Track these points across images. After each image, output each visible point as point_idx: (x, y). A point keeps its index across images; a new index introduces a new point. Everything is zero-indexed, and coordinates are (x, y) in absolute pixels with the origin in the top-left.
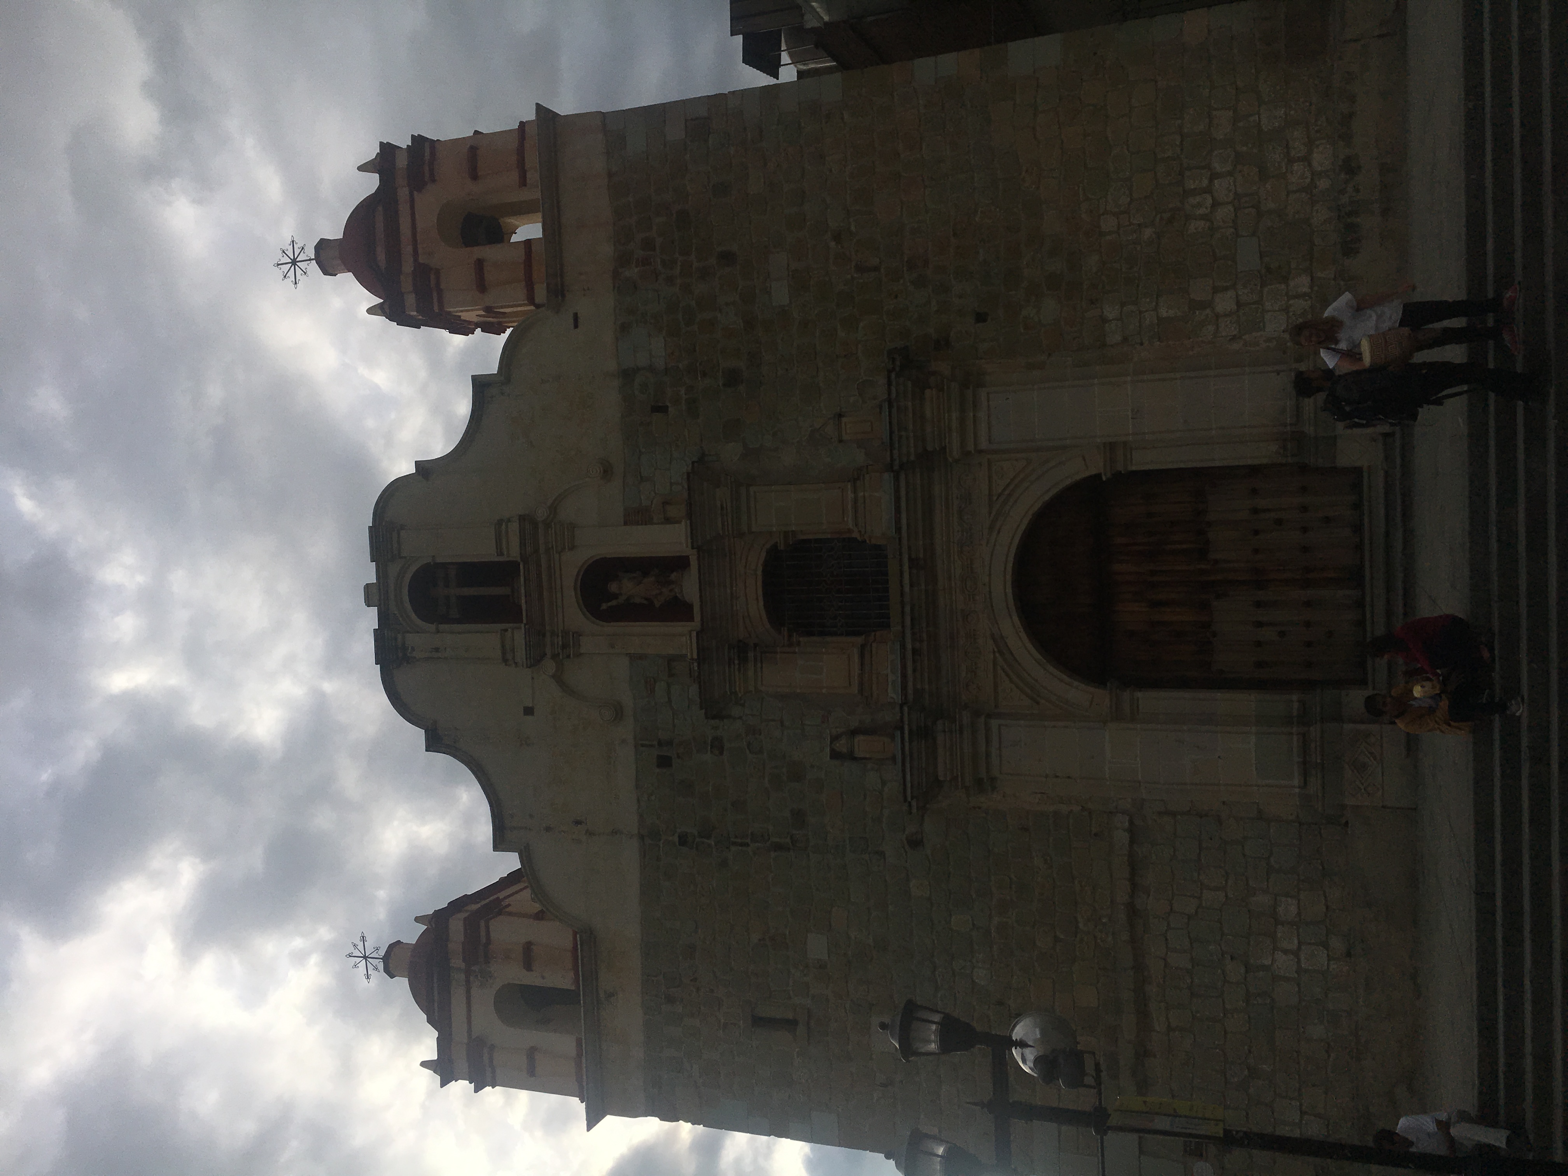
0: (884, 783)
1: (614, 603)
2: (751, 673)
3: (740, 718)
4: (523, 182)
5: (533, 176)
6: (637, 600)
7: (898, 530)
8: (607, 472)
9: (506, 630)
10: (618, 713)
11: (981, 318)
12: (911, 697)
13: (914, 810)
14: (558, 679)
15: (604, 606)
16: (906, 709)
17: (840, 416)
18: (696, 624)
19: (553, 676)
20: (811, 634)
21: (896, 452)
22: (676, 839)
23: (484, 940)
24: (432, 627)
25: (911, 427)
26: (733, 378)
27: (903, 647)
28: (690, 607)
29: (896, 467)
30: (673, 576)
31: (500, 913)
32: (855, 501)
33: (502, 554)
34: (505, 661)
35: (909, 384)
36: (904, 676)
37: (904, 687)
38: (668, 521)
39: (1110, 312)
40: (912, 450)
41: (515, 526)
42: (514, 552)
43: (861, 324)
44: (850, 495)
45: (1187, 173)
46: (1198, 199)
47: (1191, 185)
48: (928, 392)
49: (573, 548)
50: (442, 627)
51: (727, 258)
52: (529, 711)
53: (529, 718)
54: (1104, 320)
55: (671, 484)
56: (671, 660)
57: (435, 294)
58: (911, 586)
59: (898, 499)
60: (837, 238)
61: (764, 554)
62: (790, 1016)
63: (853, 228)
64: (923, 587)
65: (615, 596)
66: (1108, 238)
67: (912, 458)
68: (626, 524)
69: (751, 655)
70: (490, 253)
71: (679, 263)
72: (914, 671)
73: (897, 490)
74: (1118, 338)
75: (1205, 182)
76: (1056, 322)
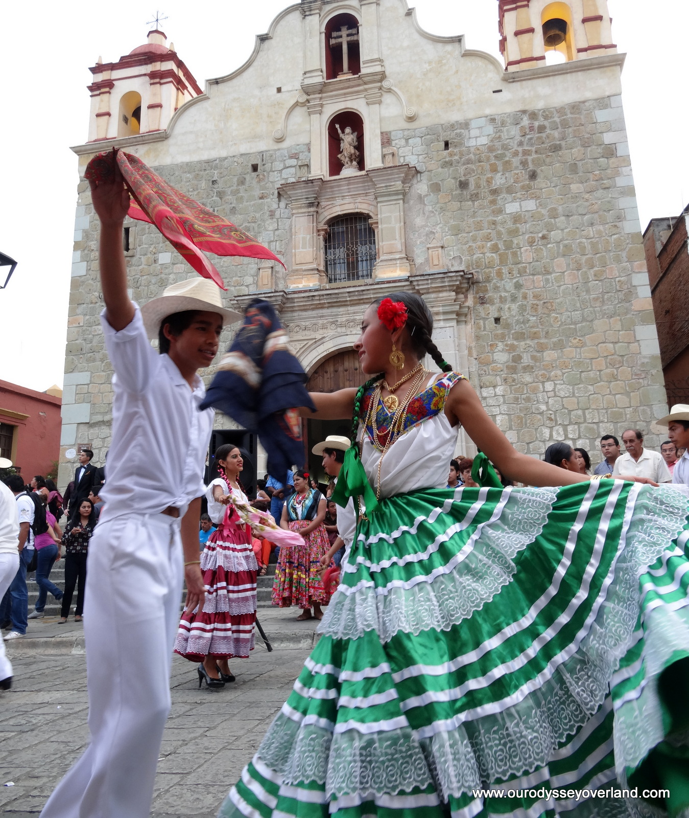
0: (247, 286)
1: (339, 131)
2: (303, 210)
3: (279, 207)
4: (580, 51)
5: (583, 56)
6: (342, 145)
7: (378, 283)
8: (411, 119)
9: (322, 71)
10: (280, 140)
11: (497, 320)
12: (289, 296)
13: (232, 302)
14: (297, 104)
15: (337, 126)
16: (282, 294)
17: (442, 247)
18: (328, 178)
19: (297, 102)
20: (325, 241)
21: (419, 278)
22: (214, 179)
23: (163, 81)
24: (323, 29)
25: (433, 285)
26: (463, 185)
27: (316, 290)
28: (338, 174)
29: (411, 279)
30: (355, 163)
31: (178, 89)
32: (395, 259)
33: (364, 64)
34: (305, 73)
35: (458, 283)
36: (300, 292)
37: (295, 292)
38: (384, 156)
39: (499, 390)
40: (421, 287)
41: (378, 69)
42: (364, 70)
43: (494, 255)
44: (398, 256)
45: (576, 427)
46: (562, 433)
47: (570, 428)
48: (454, 293)
49: (368, 104)
50: (323, 35)
51: (533, 176)
52: (279, 90)
53: (275, 90)
54: (495, 387)
55: (404, 156)
56: (308, 166)
57: (514, 6)
58: (349, 292)
59: (394, 282)
60: (544, 237)
61: (366, 212)
62: (131, 247)
63: (549, 246)
64: (348, 299)
65: (343, 132)
66: (541, 387)
67: (417, 288)
68: (382, 133)
69: (312, 209)
70: (539, 36)
71: (530, 148)
72: (304, 297)
73: (400, 281)
74: (485, 394)
75: (571, 436)
76: (494, 361)
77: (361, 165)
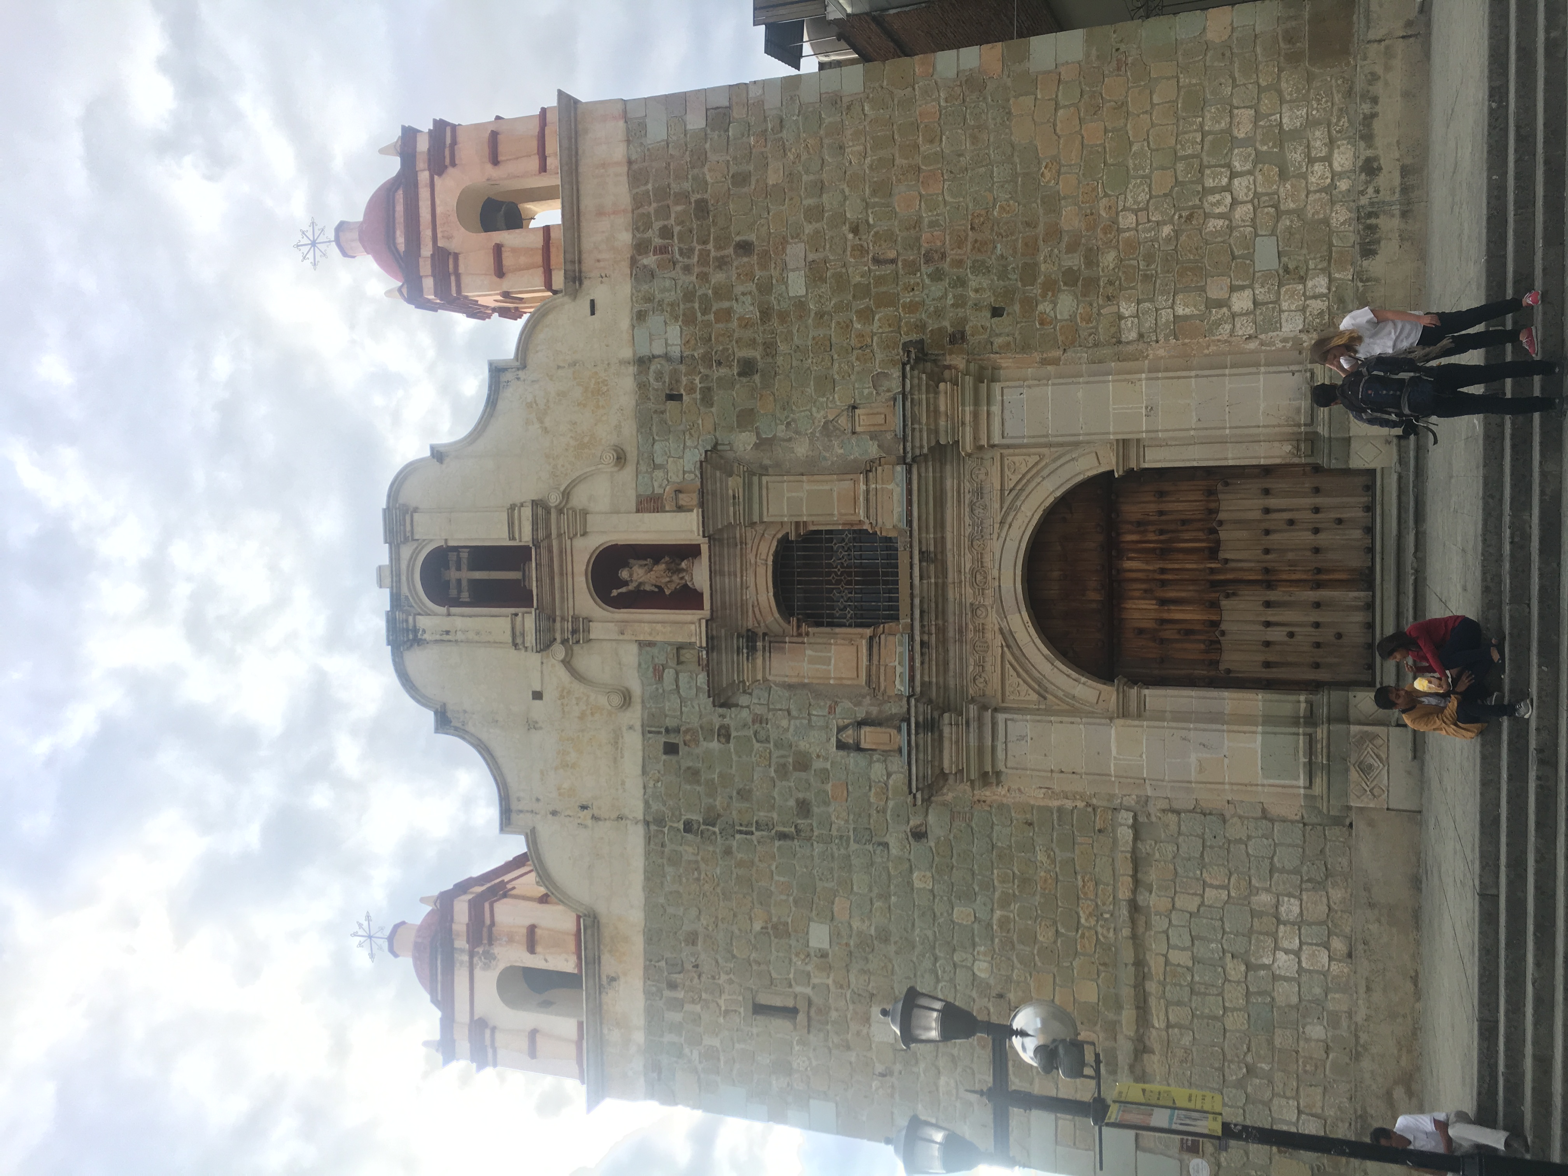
0: (889, 775)
1: (623, 590)
2: (759, 661)
3: (748, 707)
4: (543, 168)
5: (553, 162)
6: (648, 588)
7: (910, 523)
8: (620, 458)
9: (516, 615)
10: (627, 699)
11: (997, 312)
12: (918, 689)
13: (919, 802)
14: (567, 663)
15: (615, 593)
16: (913, 701)
17: (854, 408)
18: (706, 612)
19: (563, 661)
20: (819, 624)
21: (909, 445)
22: (681, 827)
23: (488, 922)
24: (443, 610)
25: (924, 420)
26: (748, 368)
27: (912, 638)
28: (701, 595)
29: (909, 460)
30: (684, 565)
31: (505, 895)
32: (868, 492)
33: (514, 539)
34: (515, 645)
35: (924, 376)
36: (912, 668)
37: (912, 679)
38: (680, 509)
39: (1127, 309)
40: (925, 444)
41: (527, 512)
42: (526, 537)
43: (877, 317)
44: (863, 487)
45: (1208, 172)
46: (1218, 197)
47: (1209, 183)
48: (942, 386)
49: (584, 534)
50: (453, 610)
51: (745, 248)
52: (538, 695)
53: (537, 702)
54: (1121, 317)
55: (684, 472)
56: (680, 648)
57: (453, 278)
58: (921, 578)
59: (909, 492)
60: (855, 230)
61: (775, 543)
62: (790, 1003)
63: (871, 221)
64: (933, 581)
65: (626, 583)
66: (1127, 234)
67: (925, 450)
68: (638, 511)
69: (759, 644)
70: (508, 238)
71: (697, 252)
72: (922, 663)
73: (909, 483)
74: (1133, 335)
75: (1225, 181)
76: (1072, 318)
77: (690, 552)
